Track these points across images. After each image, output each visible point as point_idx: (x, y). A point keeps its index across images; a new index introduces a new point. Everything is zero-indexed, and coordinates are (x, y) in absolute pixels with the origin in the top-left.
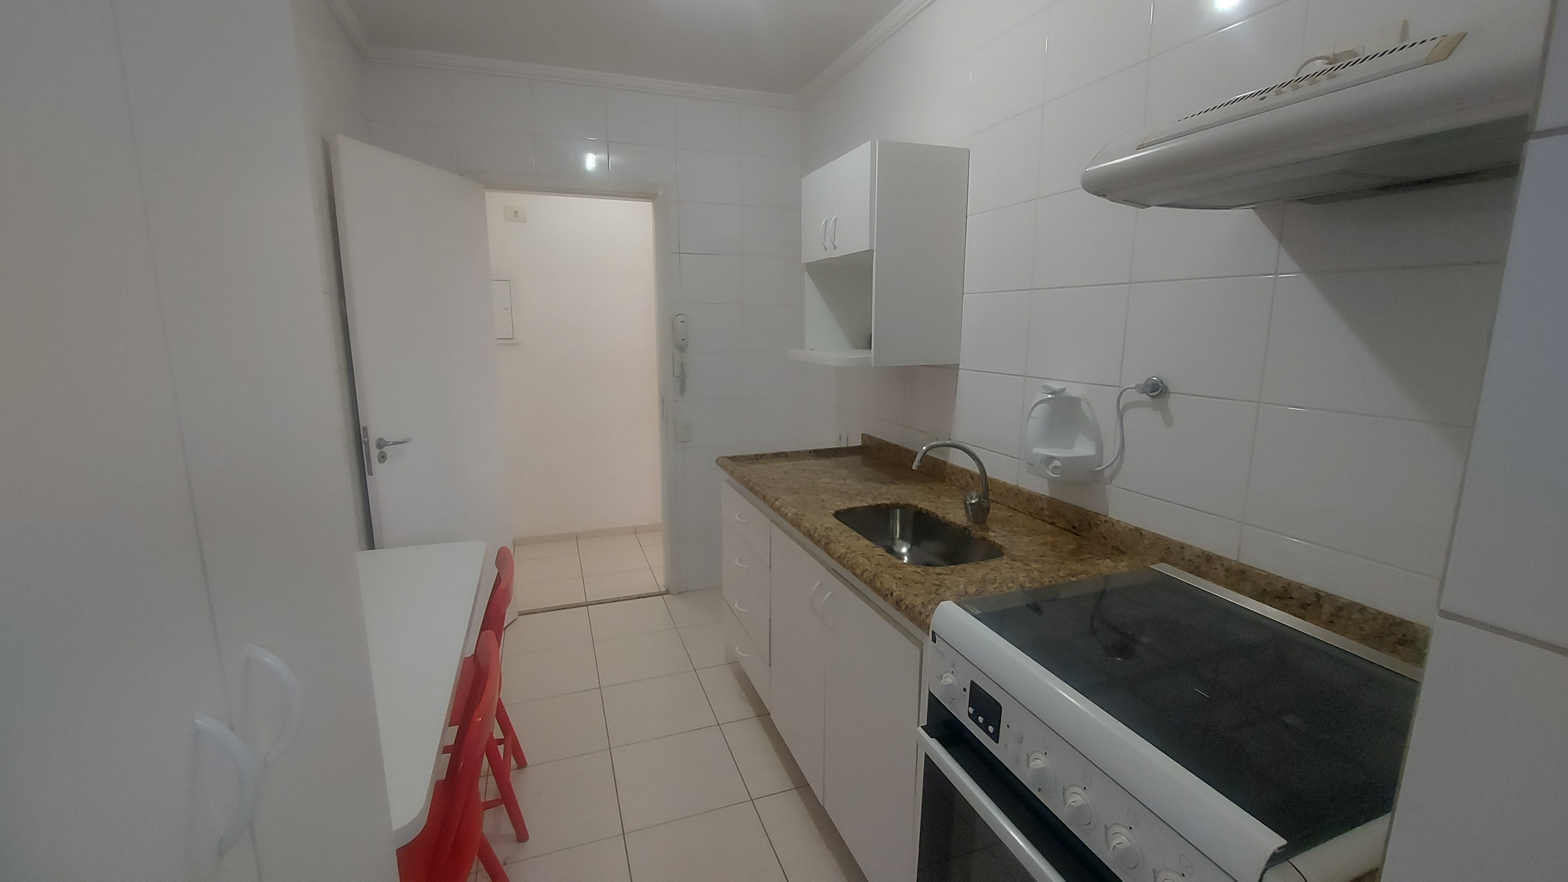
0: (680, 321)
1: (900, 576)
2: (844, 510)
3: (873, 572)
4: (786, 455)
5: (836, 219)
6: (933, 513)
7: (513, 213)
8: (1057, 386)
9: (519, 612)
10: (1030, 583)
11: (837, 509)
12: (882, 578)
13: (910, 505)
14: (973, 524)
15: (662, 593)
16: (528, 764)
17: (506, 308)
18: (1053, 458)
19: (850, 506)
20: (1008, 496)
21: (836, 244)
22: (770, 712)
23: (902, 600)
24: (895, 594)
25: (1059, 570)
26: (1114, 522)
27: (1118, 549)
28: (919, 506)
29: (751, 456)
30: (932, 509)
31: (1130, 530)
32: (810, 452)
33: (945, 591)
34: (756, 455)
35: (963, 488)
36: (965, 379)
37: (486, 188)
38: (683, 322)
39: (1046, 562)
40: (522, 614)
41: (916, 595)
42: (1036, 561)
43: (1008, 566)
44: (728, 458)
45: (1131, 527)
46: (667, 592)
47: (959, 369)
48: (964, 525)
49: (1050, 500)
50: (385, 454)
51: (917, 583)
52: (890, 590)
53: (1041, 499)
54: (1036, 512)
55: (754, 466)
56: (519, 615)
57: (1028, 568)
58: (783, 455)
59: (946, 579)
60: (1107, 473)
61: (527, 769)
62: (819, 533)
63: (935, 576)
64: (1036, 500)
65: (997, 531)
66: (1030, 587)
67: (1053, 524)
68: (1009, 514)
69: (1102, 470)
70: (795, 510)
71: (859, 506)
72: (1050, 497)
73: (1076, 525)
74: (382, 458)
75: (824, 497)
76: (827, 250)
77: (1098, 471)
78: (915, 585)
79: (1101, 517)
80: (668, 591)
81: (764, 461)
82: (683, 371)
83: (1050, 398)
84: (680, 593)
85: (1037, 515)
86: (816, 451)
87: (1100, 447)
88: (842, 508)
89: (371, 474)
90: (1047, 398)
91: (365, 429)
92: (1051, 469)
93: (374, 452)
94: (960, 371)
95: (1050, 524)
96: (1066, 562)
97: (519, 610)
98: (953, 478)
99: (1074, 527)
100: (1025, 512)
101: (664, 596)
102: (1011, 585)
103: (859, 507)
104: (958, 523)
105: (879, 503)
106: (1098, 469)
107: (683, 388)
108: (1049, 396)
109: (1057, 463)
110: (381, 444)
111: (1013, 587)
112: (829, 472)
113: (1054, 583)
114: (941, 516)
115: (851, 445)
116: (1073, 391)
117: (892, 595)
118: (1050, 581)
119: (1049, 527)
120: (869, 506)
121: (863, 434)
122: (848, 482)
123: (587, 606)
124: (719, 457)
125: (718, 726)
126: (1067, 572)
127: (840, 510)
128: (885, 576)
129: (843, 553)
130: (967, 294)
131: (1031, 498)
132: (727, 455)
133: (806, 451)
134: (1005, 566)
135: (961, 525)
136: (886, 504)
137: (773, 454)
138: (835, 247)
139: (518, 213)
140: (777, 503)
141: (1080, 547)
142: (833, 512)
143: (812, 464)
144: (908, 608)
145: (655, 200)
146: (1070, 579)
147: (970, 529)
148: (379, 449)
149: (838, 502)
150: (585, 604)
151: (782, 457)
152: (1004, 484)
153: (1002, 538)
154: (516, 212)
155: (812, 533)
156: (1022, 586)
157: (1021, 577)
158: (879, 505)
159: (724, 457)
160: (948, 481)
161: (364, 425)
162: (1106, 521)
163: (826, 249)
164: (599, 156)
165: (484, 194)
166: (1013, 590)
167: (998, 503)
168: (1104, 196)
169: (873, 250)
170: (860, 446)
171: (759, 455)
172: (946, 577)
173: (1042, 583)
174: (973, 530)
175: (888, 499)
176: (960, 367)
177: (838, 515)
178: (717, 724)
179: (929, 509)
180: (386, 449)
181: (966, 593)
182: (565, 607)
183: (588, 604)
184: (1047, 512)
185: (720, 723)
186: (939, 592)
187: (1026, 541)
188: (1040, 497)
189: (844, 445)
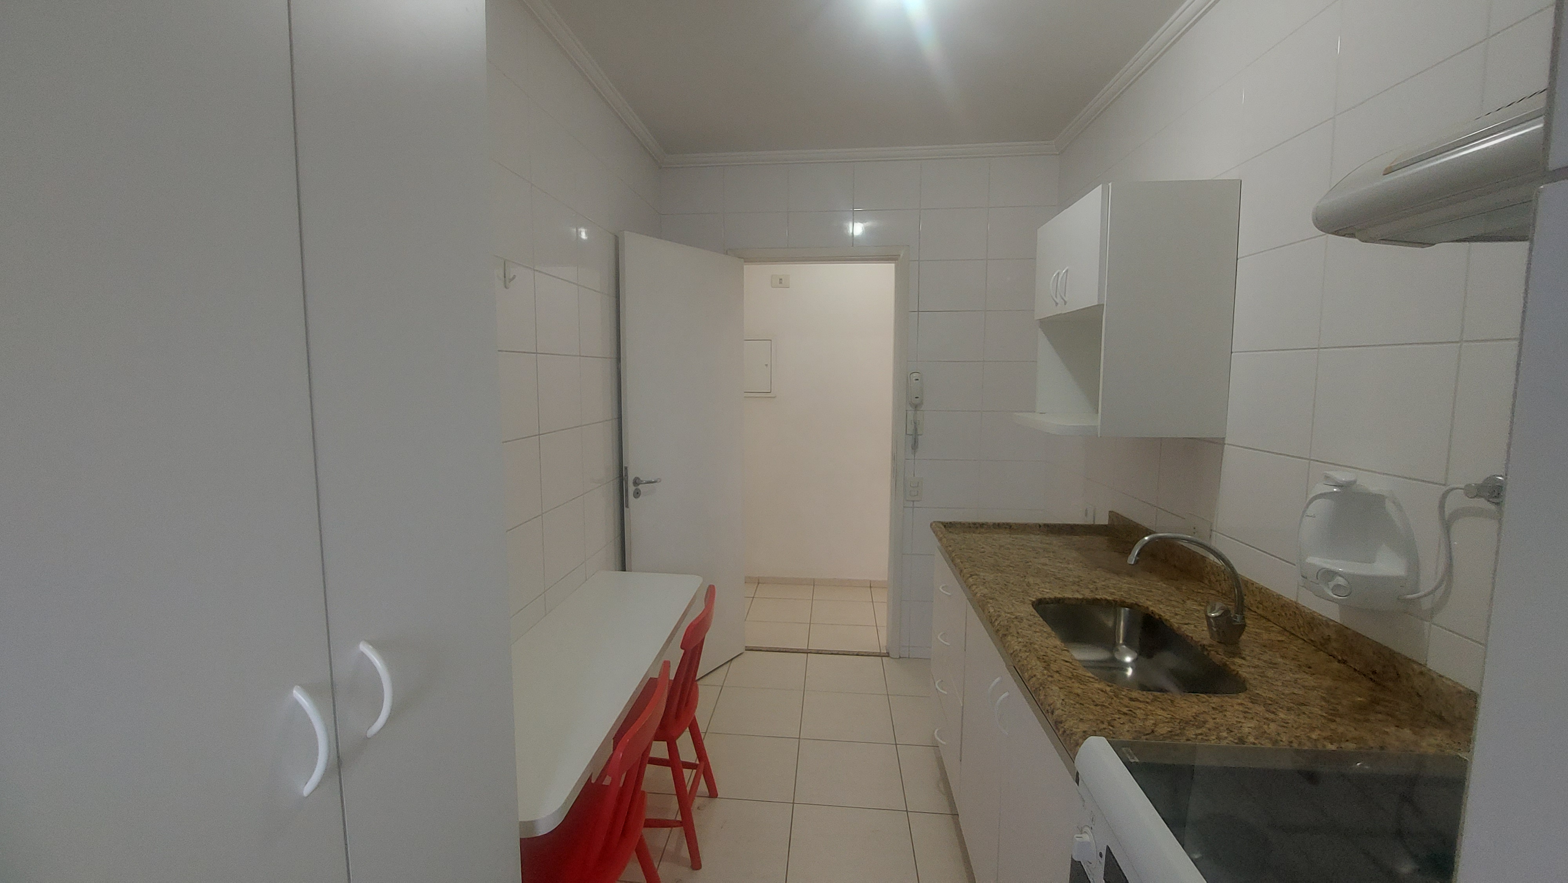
0: (914, 379)
1: (1079, 691)
2: (1050, 598)
3: (1040, 680)
4: (1011, 527)
5: (1067, 271)
6: (1166, 620)
7: (779, 280)
8: (1343, 476)
9: (746, 647)
10: (1256, 738)
11: (1040, 596)
12: (1048, 689)
13: (1140, 606)
14: (1215, 643)
15: (882, 655)
16: (719, 796)
17: (766, 365)
18: (1334, 574)
19: (1059, 596)
20: (1283, 614)
21: (1066, 300)
22: (959, 813)
23: (1061, 722)
24: (1056, 712)
25: (1313, 729)
26: (1435, 676)
27: (1441, 718)
28: (1151, 608)
29: (969, 524)
30: (1167, 616)
31: (1460, 692)
32: (1040, 526)
33: (1123, 724)
34: (975, 524)
35: (1225, 594)
36: (1232, 457)
37: (745, 262)
38: (917, 380)
39: (1304, 713)
40: (749, 649)
41: (1081, 719)
42: (1289, 709)
43: (1241, 708)
44: (942, 523)
45: (1462, 689)
46: (887, 655)
47: (1225, 444)
48: (1205, 642)
49: (1341, 630)
50: (640, 491)
51: (1096, 705)
52: (1052, 706)
53: (1328, 626)
54: (1320, 642)
55: (968, 536)
56: (746, 650)
57: (1272, 716)
58: (1007, 527)
59: (1140, 708)
60: (1426, 604)
61: (717, 799)
62: (1000, 622)
63: (1126, 701)
64: (1321, 625)
65: (1248, 658)
66: (1254, 744)
67: (1344, 662)
68: (1280, 639)
69: (1419, 598)
70: (986, 591)
71: (1071, 597)
72: (1341, 624)
73: (1378, 669)
74: (637, 494)
75: (1031, 580)
76: (1059, 305)
77: (1411, 600)
78: (1092, 707)
79: (1415, 666)
80: (888, 653)
81: (983, 530)
82: (916, 429)
83: (1335, 492)
84: (900, 657)
85: (1322, 645)
86: (1047, 526)
87: (1414, 566)
88: (1047, 596)
89: (627, 507)
90: (1331, 491)
91: (626, 468)
92: (1331, 587)
93: (631, 489)
94: (1226, 446)
95: (1339, 661)
96: (1338, 719)
97: (746, 645)
98: (1213, 578)
99: (1374, 672)
100: (1305, 639)
101: (884, 658)
102: (1225, 734)
103: (1069, 599)
104: (1196, 637)
105: (1098, 597)
106: (1409, 596)
107: (915, 446)
108: (1335, 490)
109: (1340, 581)
110: (637, 482)
111: (1226, 738)
112: (1053, 552)
113: (1295, 745)
114: (1176, 625)
115: (1098, 522)
116: (1372, 484)
117: (1052, 713)
118: (1291, 742)
119: (1335, 665)
120: (1082, 600)
121: (1110, 512)
122: (1071, 566)
123: (807, 653)
124: (934, 522)
125: (906, 812)
126: (1324, 734)
127: (1045, 599)
128: (1053, 688)
129: (1016, 650)
130: (1235, 352)
131: (1313, 622)
132: (942, 520)
133: (1036, 525)
134: (1237, 707)
135: (1199, 642)
136: (1106, 600)
137: (994, 524)
138: (1065, 303)
139: (783, 280)
140: (971, 580)
141: (1375, 701)
142: (1034, 600)
143: (1036, 540)
144: (1065, 734)
145: (897, 261)
146: (1324, 746)
147: (1209, 649)
148: (635, 486)
149: (1046, 589)
150: (806, 651)
151: (1006, 528)
152: (1279, 597)
153: (1253, 670)
154: (781, 279)
155: (993, 620)
156: (1242, 741)
157: (1248, 726)
158: (1097, 599)
159: (939, 522)
160: (1206, 582)
161: (626, 466)
162: (1421, 673)
163: (1057, 304)
164: (865, 224)
165: (743, 268)
166: (1224, 743)
167: (1269, 620)
168: (1352, 235)
169: (1103, 305)
170: (1105, 525)
171: (979, 523)
172: (1142, 705)
173: (1275, 742)
174: (1213, 651)
175: (1112, 594)
176: (1226, 442)
177: (1040, 605)
178: (905, 810)
179: (1163, 614)
180: (640, 487)
181: (1153, 732)
182: (787, 650)
183: (809, 651)
184: (1334, 644)
185: (908, 810)
186: (1115, 723)
187: (1288, 678)
188: (1327, 623)
189: (1089, 521)
